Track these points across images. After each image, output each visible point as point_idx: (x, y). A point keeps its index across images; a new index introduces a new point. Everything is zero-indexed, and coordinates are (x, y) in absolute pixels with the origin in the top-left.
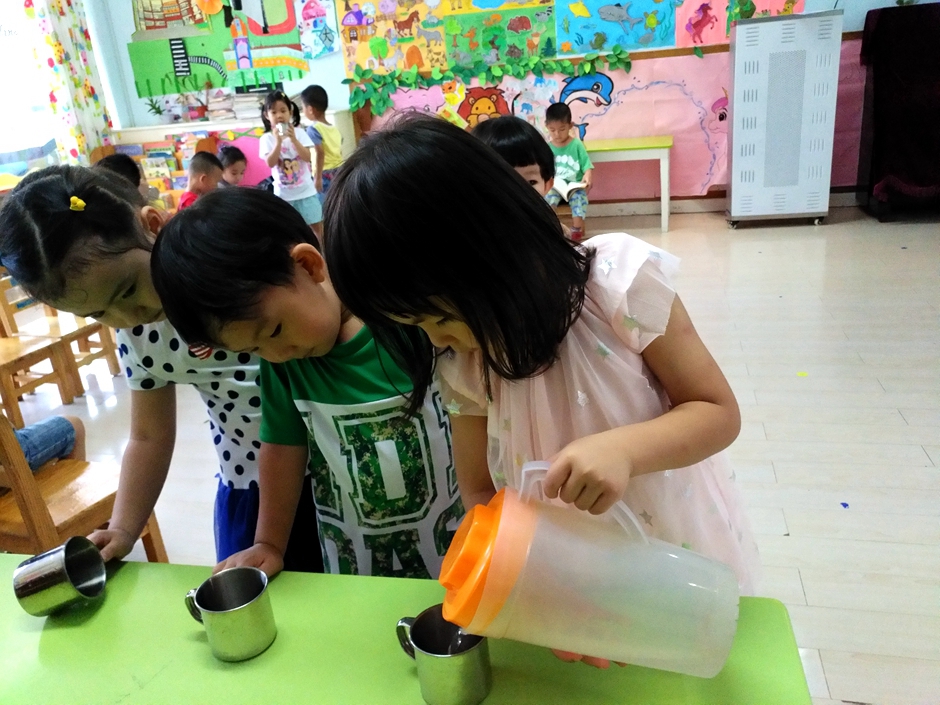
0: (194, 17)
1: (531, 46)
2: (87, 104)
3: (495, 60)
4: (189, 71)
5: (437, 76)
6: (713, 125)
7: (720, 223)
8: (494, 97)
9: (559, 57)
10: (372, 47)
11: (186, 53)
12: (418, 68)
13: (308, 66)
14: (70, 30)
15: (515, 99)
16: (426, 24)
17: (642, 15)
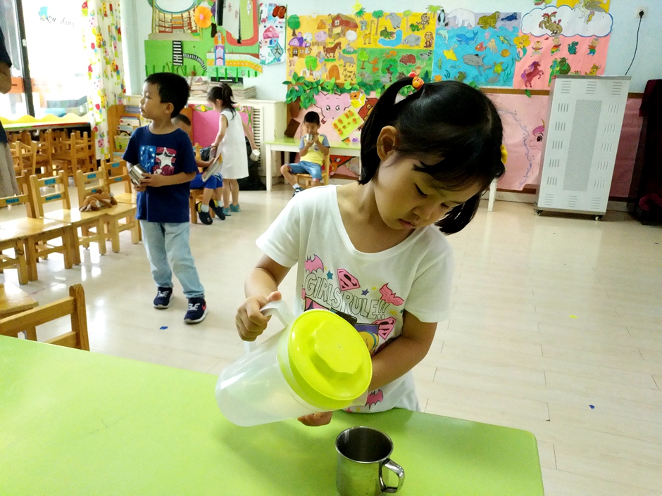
0: (191, 28)
2: (112, 76)
3: (388, 81)
4: (182, 63)
5: (348, 87)
6: (532, 144)
7: (530, 211)
10: (306, 63)
11: (182, 51)
12: (336, 80)
13: (262, 69)
14: (109, 26)
16: (345, 52)
17: (492, 64)
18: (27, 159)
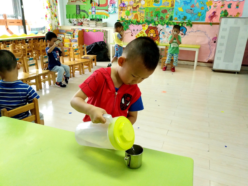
1: (167, 17)
2: (54, 18)
3: (157, 20)
4: (80, 13)
5: (141, 22)
6: (212, 44)
7: (210, 70)
8: (155, 29)
9: (173, 21)
10: (126, 13)
11: (80, 9)
12: (137, 19)
13: (109, 15)
15: (160, 30)
16: (140, 9)
17: (197, 13)
18: (24, 50)
